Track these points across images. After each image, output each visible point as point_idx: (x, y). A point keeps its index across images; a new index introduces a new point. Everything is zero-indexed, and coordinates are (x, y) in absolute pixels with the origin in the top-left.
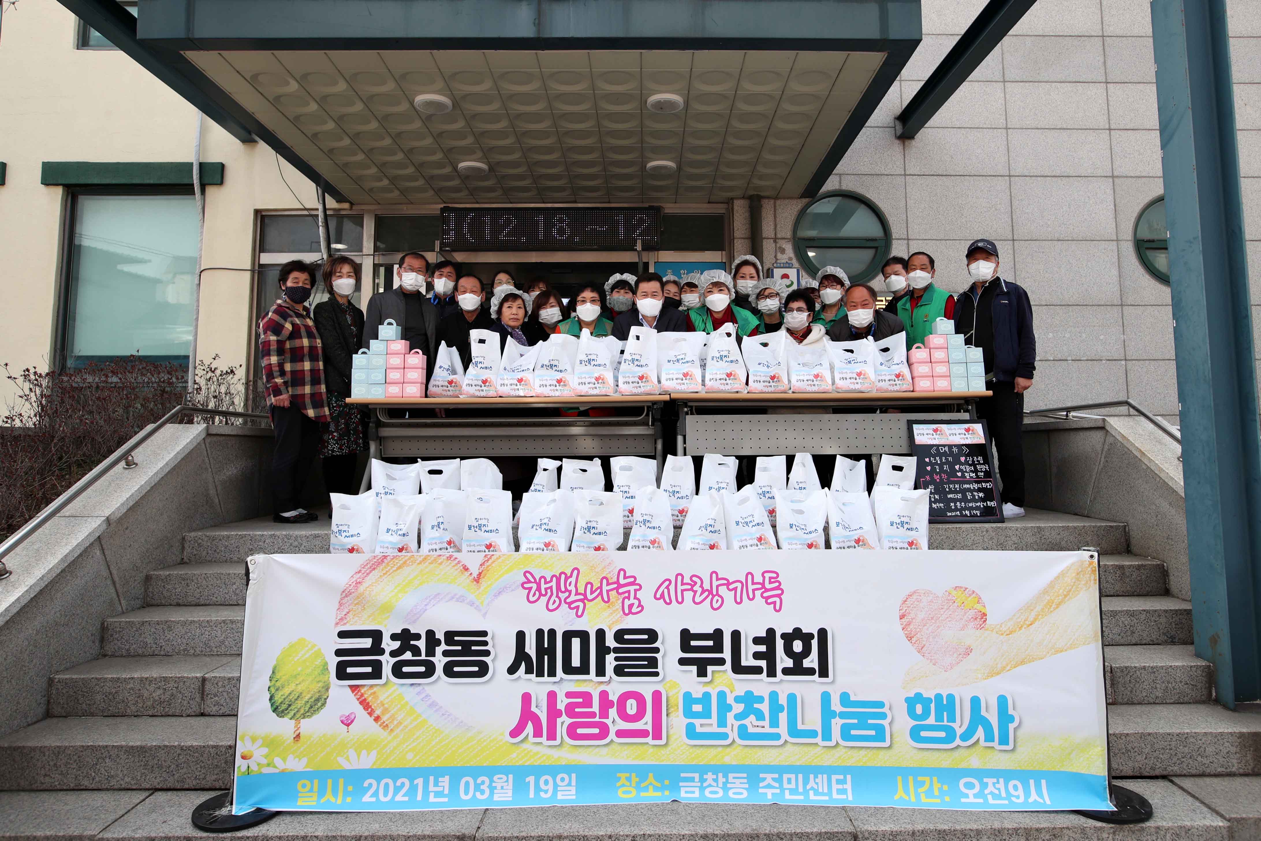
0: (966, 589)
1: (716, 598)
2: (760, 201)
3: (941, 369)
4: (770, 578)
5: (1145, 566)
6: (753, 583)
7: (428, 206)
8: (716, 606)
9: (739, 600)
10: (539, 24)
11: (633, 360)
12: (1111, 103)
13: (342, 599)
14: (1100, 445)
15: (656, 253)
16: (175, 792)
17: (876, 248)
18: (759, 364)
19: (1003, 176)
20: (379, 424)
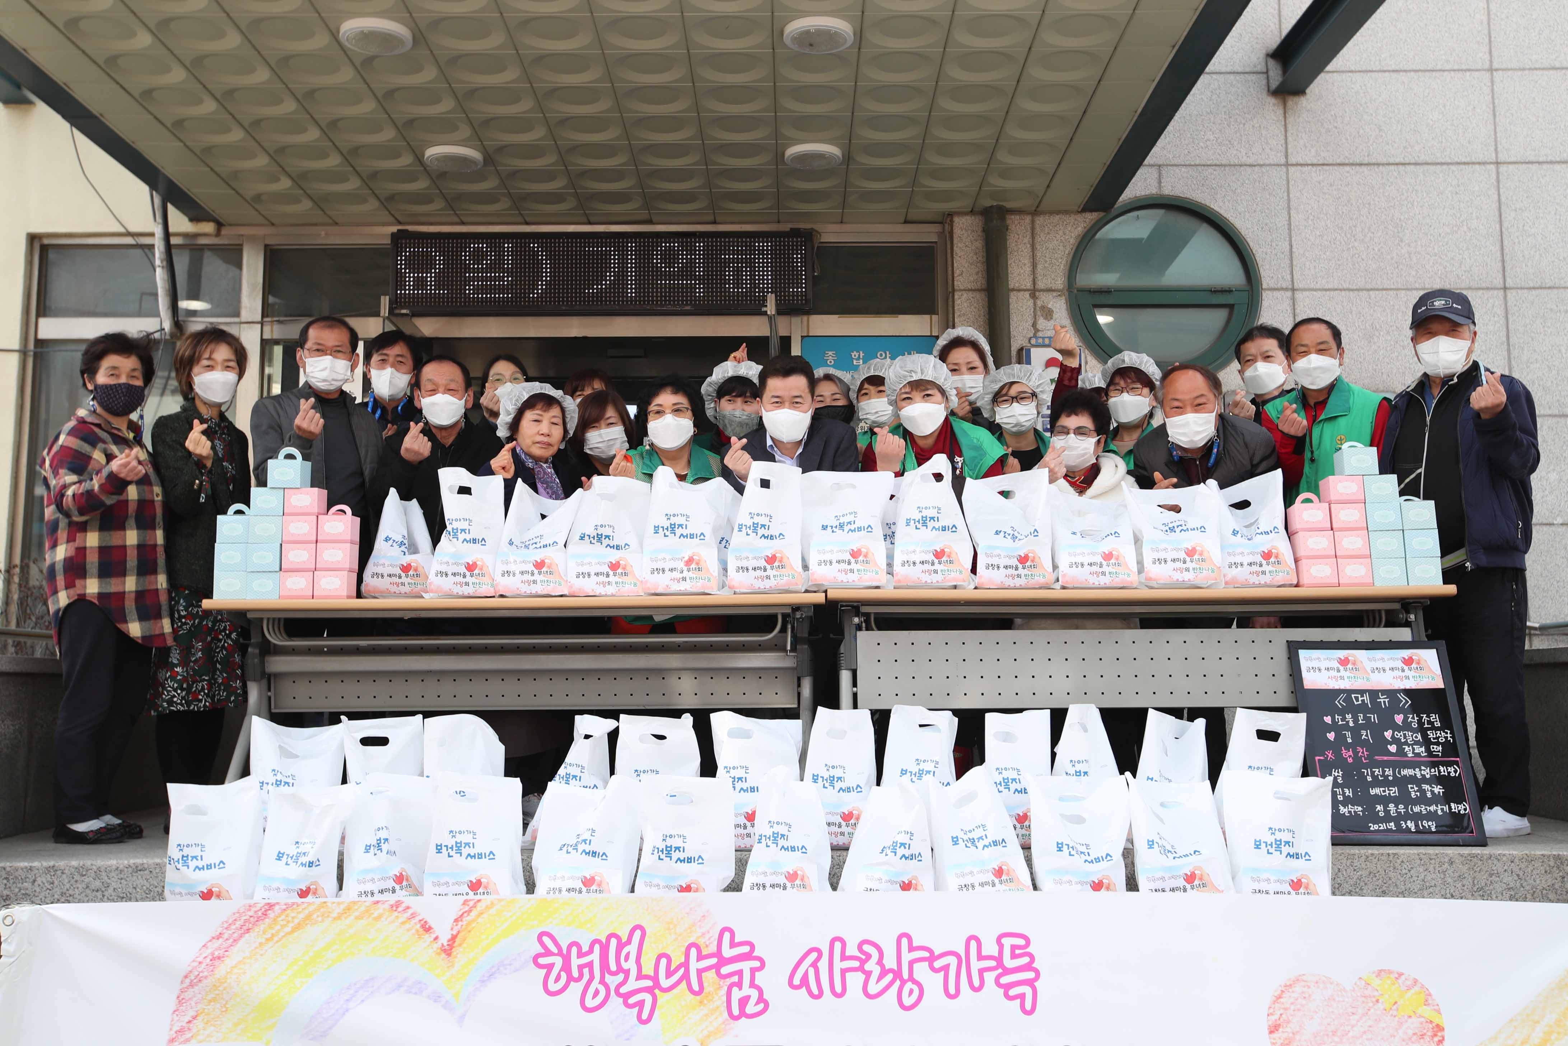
0: (1400, 975)
1: (909, 985)
2: (1003, 219)
3: (1352, 543)
4: (1014, 947)
6: (980, 957)
7: (368, 230)
8: (908, 1001)
9: (952, 991)
11: (755, 527)
13: (182, 991)
15: (805, 318)
17: (1231, 307)
18: (997, 533)
19: (1484, 163)
20: (267, 649)
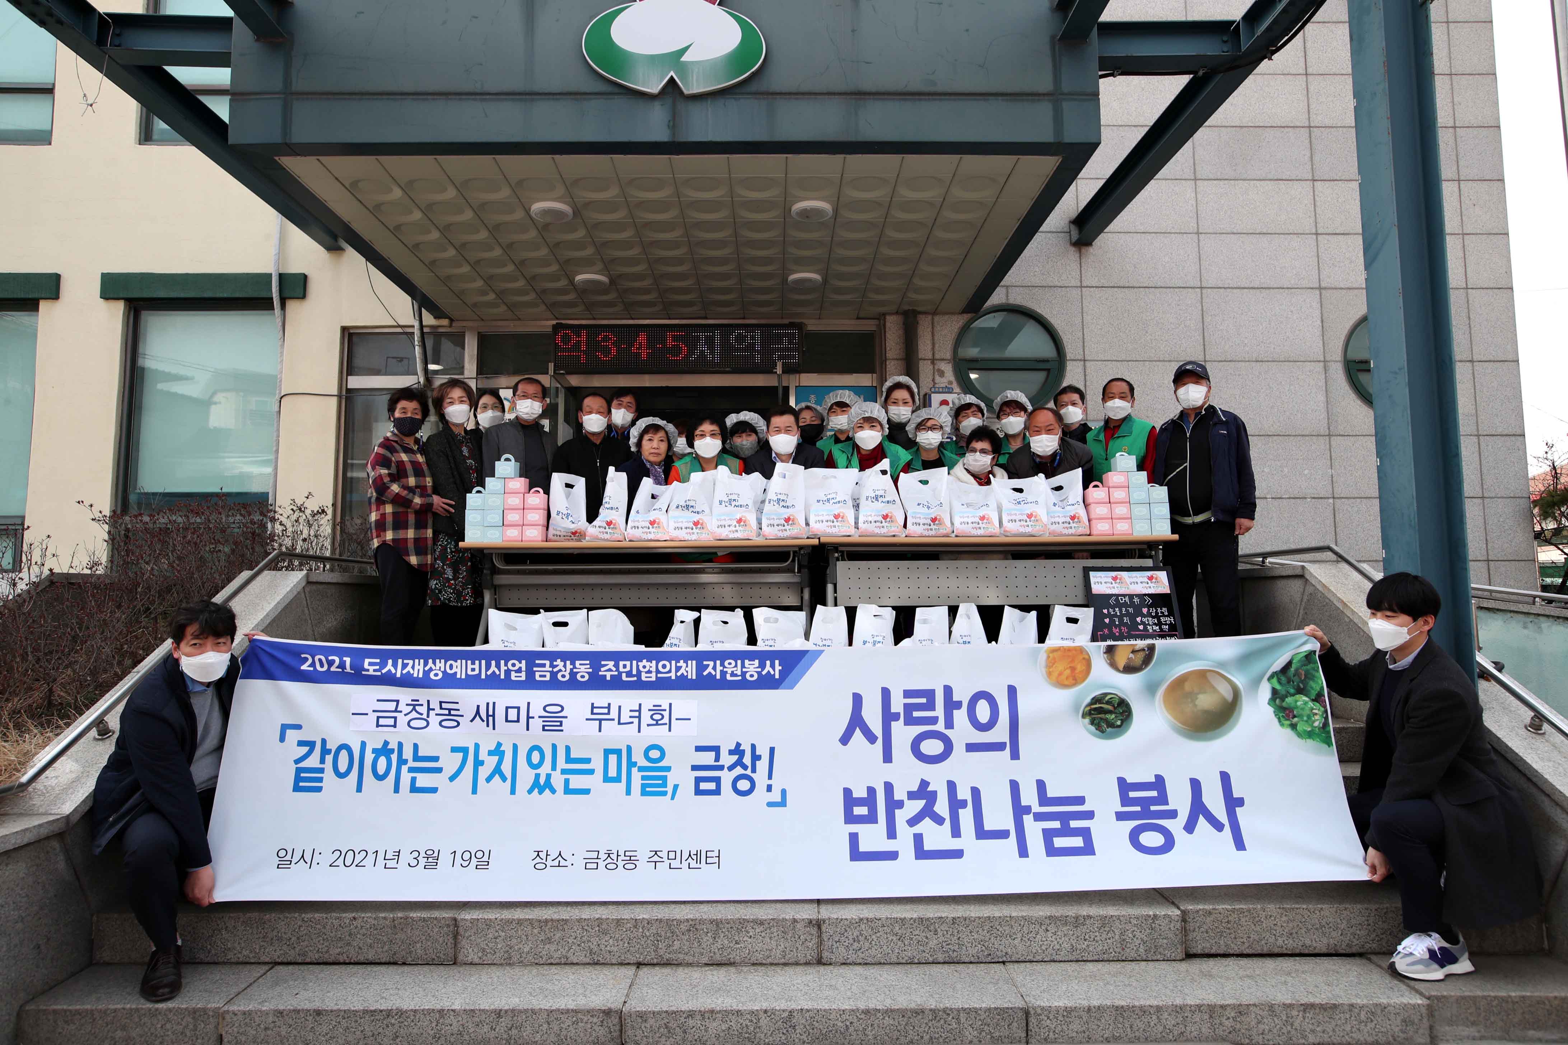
2: (915, 317)
3: (1121, 510)
5: (1347, 728)
7: (538, 323)
10: (674, 126)
11: (779, 500)
12: (1318, 204)
14: (1299, 595)
15: (797, 376)
16: (297, 967)
17: (1048, 370)
18: (919, 504)
19: (1194, 288)
20: (495, 571)
